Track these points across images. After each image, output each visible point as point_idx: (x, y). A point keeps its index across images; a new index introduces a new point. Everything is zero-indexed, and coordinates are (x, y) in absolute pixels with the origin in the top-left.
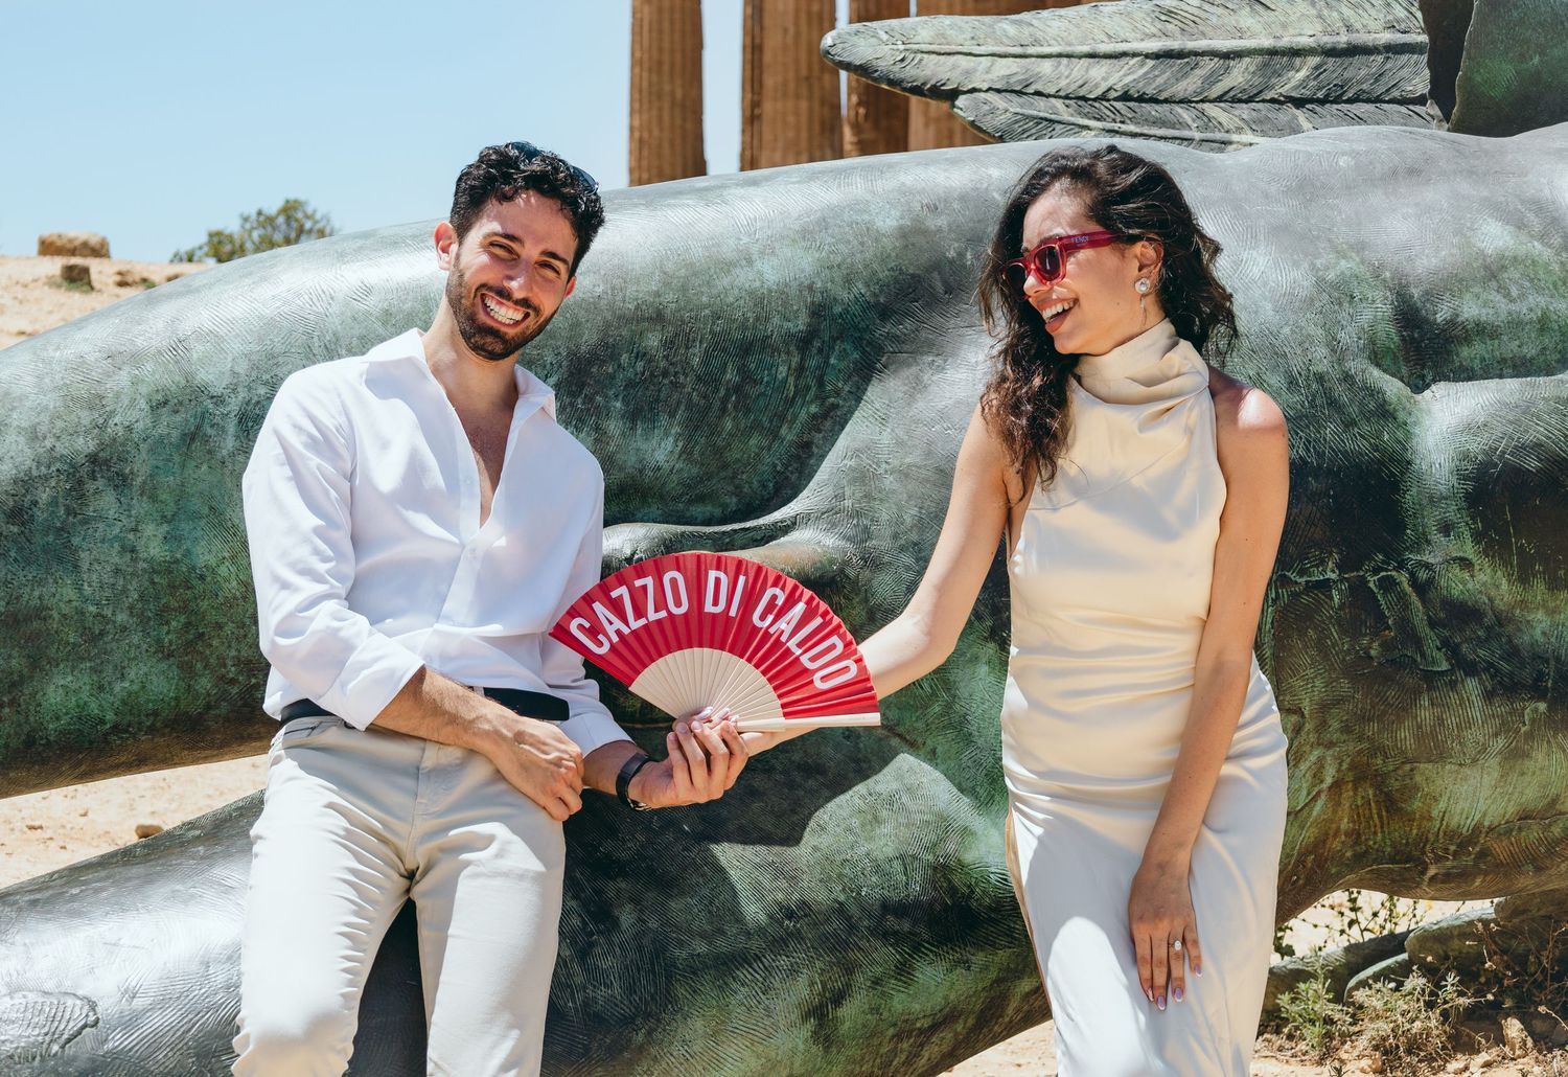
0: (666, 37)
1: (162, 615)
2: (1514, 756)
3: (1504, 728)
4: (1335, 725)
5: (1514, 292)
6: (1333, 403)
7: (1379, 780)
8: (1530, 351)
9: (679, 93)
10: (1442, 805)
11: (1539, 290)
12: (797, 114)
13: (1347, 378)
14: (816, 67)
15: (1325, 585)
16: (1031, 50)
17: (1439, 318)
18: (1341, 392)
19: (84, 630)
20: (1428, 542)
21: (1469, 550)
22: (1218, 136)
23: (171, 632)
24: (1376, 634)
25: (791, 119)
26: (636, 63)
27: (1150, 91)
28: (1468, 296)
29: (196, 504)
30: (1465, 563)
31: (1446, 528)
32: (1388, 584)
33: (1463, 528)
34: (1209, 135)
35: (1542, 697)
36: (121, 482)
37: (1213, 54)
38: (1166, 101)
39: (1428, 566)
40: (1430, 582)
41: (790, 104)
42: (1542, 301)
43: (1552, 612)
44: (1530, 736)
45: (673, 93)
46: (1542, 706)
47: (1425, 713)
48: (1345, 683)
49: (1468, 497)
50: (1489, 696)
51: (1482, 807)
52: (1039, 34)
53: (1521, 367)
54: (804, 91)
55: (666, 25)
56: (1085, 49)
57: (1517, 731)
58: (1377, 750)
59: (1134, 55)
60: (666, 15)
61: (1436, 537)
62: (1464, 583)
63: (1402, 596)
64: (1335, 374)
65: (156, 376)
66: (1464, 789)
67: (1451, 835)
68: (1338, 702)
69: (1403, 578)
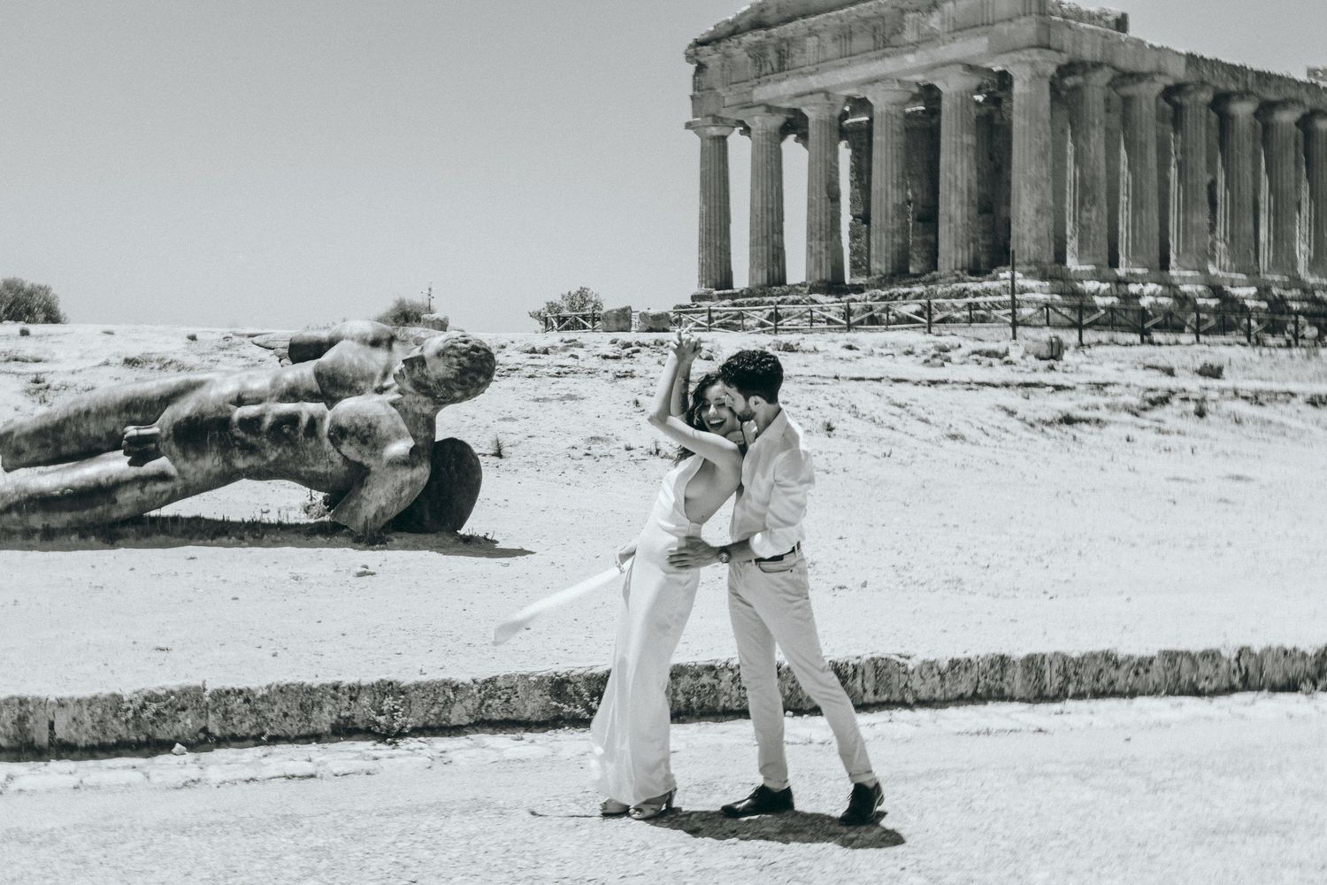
0: (713, 219)
9: (718, 243)
12: (762, 252)
14: (770, 231)
21: (239, 430)
25: (760, 254)
26: (701, 230)
29: (80, 425)
30: (238, 432)
33: (239, 428)
41: (759, 248)
45: (715, 243)
46: (250, 452)
49: (240, 424)
54: (765, 242)
55: (713, 215)
60: (713, 210)
62: (240, 435)
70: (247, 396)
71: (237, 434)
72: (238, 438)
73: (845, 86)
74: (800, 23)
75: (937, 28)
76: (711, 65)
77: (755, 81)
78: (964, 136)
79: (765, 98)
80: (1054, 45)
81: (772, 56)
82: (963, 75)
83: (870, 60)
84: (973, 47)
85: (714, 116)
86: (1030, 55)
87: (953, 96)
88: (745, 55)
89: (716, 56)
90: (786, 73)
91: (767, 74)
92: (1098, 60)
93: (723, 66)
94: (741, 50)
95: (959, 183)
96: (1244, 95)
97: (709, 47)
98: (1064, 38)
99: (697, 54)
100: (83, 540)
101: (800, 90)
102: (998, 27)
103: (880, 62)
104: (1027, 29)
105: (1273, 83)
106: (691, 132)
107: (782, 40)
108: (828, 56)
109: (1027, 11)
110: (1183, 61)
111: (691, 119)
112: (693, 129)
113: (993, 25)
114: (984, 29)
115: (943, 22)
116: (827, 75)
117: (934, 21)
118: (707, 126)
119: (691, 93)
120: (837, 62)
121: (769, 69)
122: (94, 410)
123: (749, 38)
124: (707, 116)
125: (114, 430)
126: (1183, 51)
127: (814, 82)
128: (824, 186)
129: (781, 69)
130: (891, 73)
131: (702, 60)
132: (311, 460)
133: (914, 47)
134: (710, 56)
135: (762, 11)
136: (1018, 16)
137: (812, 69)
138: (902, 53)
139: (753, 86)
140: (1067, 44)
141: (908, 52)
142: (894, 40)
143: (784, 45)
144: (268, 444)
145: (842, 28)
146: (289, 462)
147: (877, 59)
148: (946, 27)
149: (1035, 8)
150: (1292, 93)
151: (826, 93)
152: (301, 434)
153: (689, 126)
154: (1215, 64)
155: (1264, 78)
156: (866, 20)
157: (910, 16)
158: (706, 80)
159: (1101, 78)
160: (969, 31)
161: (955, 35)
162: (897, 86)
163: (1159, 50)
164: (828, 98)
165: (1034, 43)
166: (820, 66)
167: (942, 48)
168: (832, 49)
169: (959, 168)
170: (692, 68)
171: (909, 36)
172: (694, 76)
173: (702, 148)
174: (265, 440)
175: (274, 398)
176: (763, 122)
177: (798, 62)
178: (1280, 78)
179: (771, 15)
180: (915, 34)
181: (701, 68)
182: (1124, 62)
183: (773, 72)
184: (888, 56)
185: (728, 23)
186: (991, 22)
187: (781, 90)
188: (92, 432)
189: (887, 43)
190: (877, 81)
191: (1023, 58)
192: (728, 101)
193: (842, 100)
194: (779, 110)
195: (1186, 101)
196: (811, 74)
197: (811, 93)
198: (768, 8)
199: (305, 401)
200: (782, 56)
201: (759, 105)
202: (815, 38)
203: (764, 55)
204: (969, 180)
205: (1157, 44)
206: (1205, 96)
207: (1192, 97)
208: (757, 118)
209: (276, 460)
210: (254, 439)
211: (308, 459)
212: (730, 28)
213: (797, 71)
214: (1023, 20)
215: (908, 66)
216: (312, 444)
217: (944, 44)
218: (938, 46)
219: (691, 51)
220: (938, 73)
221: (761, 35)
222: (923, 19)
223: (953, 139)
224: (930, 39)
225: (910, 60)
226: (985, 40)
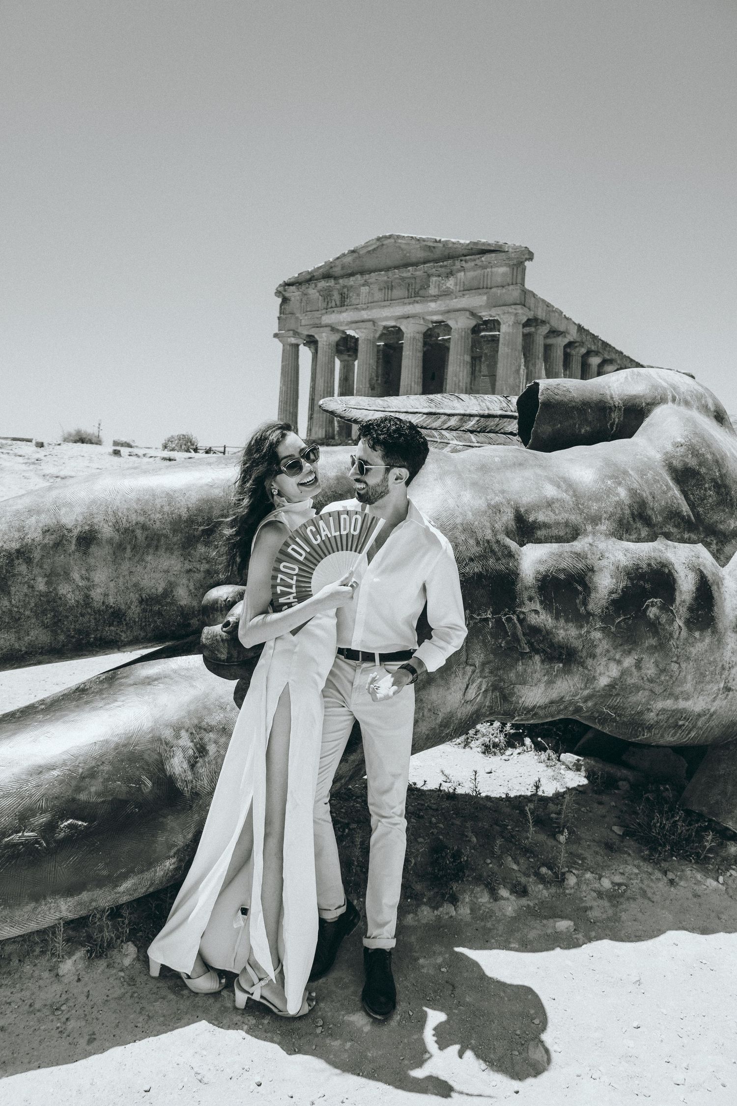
0: (289, 396)
1: (44, 613)
2: (550, 683)
3: (547, 673)
4: (487, 670)
5: (557, 512)
6: (492, 551)
7: (501, 690)
8: (562, 533)
9: (291, 410)
10: (523, 699)
11: (566, 512)
12: (323, 417)
13: (498, 542)
15: (486, 620)
16: (387, 410)
17: (530, 520)
18: (496, 547)
19: (12, 618)
20: (524, 604)
21: (538, 607)
22: (446, 441)
23: (48, 618)
24: (504, 638)
25: (321, 419)
27: (424, 425)
28: (540, 512)
29: (59, 570)
30: (537, 612)
31: (531, 599)
32: (509, 620)
33: (536, 599)
34: (442, 441)
35: (561, 662)
36: (29, 561)
37: (445, 414)
38: (429, 429)
39: (524, 613)
40: (524, 619)
42: (567, 515)
43: (566, 630)
44: (556, 676)
46: (561, 665)
47: (520, 668)
48: (492, 656)
49: (539, 588)
50: (543, 662)
51: (537, 700)
52: (390, 405)
53: (559, 540)
55: (289, 392)
56: (405, 410)
57: (552, 674)
58: (501, 680)
59: (420, 413)
60: (289, 390)
61: (527, 602)
62: (536, 619)
63: (514, 624)
64: (493, 540)
65: (46, 520)
66: (531, 694)
67: (525, 708)
68: (489, 662)
69: (515, 618)
70: (541, 517)
71: (533, 619)
72: (534, 631)
73: (387, 319)
74: (358, 276)
75: (451, 287)
76: (293, 299)
77: (324, 311)
78: (465, 356)
79: (330, 322)
80: (527, 305)
81: (336, 296)
82: (468, 318)
83: (405, 304)
84: (477, 301)
85: (294, 331)
86: (516, 309)
87: (460, 331)
88: (318, 294)
89: (297, 293)
90: (345, 307)
91: (332, 307)
92: (544, 319)
93: (301, 300)
94: (315, 291)
95: (461, 384)
96: (597, 353)
97: (294, 287)
98: (531, 302)
99: (285, 291)
100: (102, 964)
101: (356, 319)
102: (494, 290)
103: (411, 306)
104: (514, 293)
105: (608, 349)
106: (276, 340)
107: (344, 287)
108: (375, 299)
109: (514, 283)
110: (576, 327)
111: (276, 331)
112: (278, 338)
113: (491, 288)
114: (485, 290)
115: (456, 284)
116: (374, 311)
117: (450, 283)
118: (290, 337)
119: (278, 315)
120: (383, 304)
121: (333, 304)
122: (107, 531)
123: (322, 284)
124: (289, 330)
125: (168, 592)
126: (577, 322)
127: (365, 315)
128: (367, 379)
129: (342, 305)
130: (419, 313)
131: (287, 295)
132: (688, 687)
133: (436, 298)
134: (294, 293)
135: (331, 268)
136: (509, 285)
137: (364, 306)
138: (428, 301)
139: (322, 314)
140: (532, 306)
141: (431, 301)
142: (422, 292)
143: (345, 290)
144: (604, 645)
145: (386, 282)
146: (638, 688)
147: (409, 304)
148: (458, 287)
149: (519, 281)
150: (614, 356)
151: (373, 322)
152: (679, 622)
153: (276, 335)
154: (587, 332)
155: (605, 345)
156: (403, 279)
157: (434, 279)
158: (288, 308)
159: (544, 330)
160: (474, 291)
161: (465, 292)
162: (422, 322)
163: (568, 319)
164: (374, 325)
165: (518, 302)
166: (370, 305)
167: (454, 300)
168: (378, 295)
169: (461, 375)
170: (280, 300)
171: (433, 291)
172: (281, 306)
173: (283, 351)
174: (597, 635)
175: (603, 527)
176: (328, 337)
177: (354, 301)
178: (610, 346)
179: (337, 271)
180: (437, 290)
181: (285, 300)
182: (555, 323)
183: (336, 306)
184: (417, 302)
185: (308, 272)
186: (489, 286)
187: (342, 318)
188: (96, 595)
189: (417, 294)
190: (408, 317)
191: (510, 310)
192: (303, 322)
193: (381, 328)
194: (338, 331)
195: (573, 352)
196: (363, 309)
197: (363, 321)
198: (335, 266)
199: (668, 536)
200: (343, 298)
201: (326, 326)
202: (367, 287)
203: (330, 295)
204: (466, 383)
205: (567, 316)
206: (583, 351)
207: (577, 349)
208: (324, 334)
209: (612, 686)
210: (573, 632)
211: (684, 681)
212: (308, 277)
213: (354, 307)
214: (511, 287)
215: (430, 309)
216: (702, 645)
217: (456, 298)
218: (452, 299)
219: (281, 289)
220: (452, 315)
221: (332, 283)
222: (443, 282)
223: (459, 357)
224: (446, 294)
225: (433, 306)
226: (485, 298)
